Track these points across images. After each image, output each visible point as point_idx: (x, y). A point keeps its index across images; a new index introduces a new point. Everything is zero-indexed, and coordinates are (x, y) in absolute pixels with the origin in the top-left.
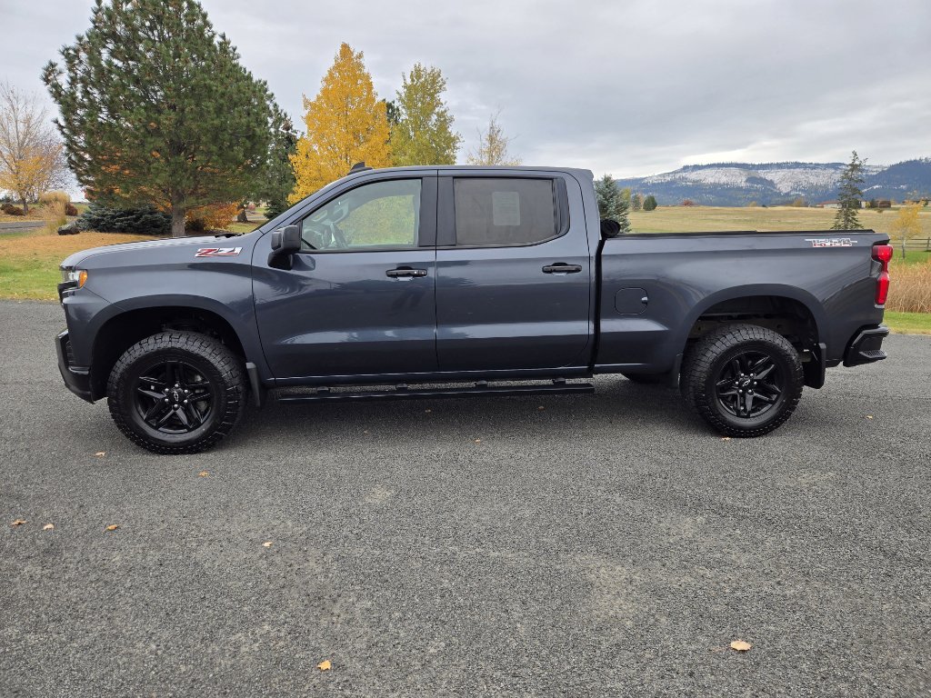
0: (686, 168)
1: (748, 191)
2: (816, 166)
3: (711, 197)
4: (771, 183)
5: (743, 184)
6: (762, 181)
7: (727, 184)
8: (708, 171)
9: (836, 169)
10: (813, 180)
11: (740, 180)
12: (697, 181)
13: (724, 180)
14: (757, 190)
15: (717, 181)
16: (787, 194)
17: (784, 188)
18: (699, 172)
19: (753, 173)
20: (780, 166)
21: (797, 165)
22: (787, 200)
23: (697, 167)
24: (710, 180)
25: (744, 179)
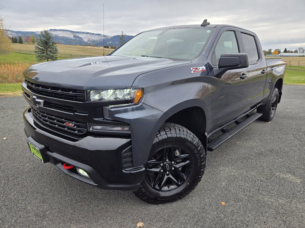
0: (51, 30)
1: (74, 40)
2: (93, 34)
3: (63, 41)
4: (81, 38)
5: (72, 38)
6: (78, 37)
7: (67, 37)
8: (59, 32)
9: (99, 36)
10: (94, 38)
11: (71, 36)
12: (56, 35)
13: (66, 36)
14: (77, 40)
15: (63, 36)
16: (87, 42)
17: (86, 40)
18: (56, 32)
19: (75, 34)
20: (83, 33)
21: (88, 33)
22: (87, 44)
23: (55, 30)
24: (61, 35)
25: (73, 36)
